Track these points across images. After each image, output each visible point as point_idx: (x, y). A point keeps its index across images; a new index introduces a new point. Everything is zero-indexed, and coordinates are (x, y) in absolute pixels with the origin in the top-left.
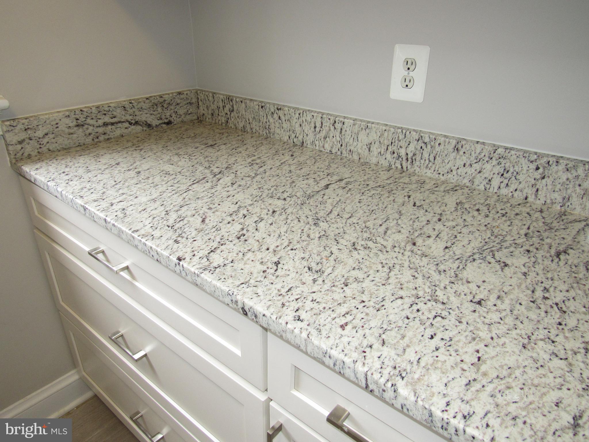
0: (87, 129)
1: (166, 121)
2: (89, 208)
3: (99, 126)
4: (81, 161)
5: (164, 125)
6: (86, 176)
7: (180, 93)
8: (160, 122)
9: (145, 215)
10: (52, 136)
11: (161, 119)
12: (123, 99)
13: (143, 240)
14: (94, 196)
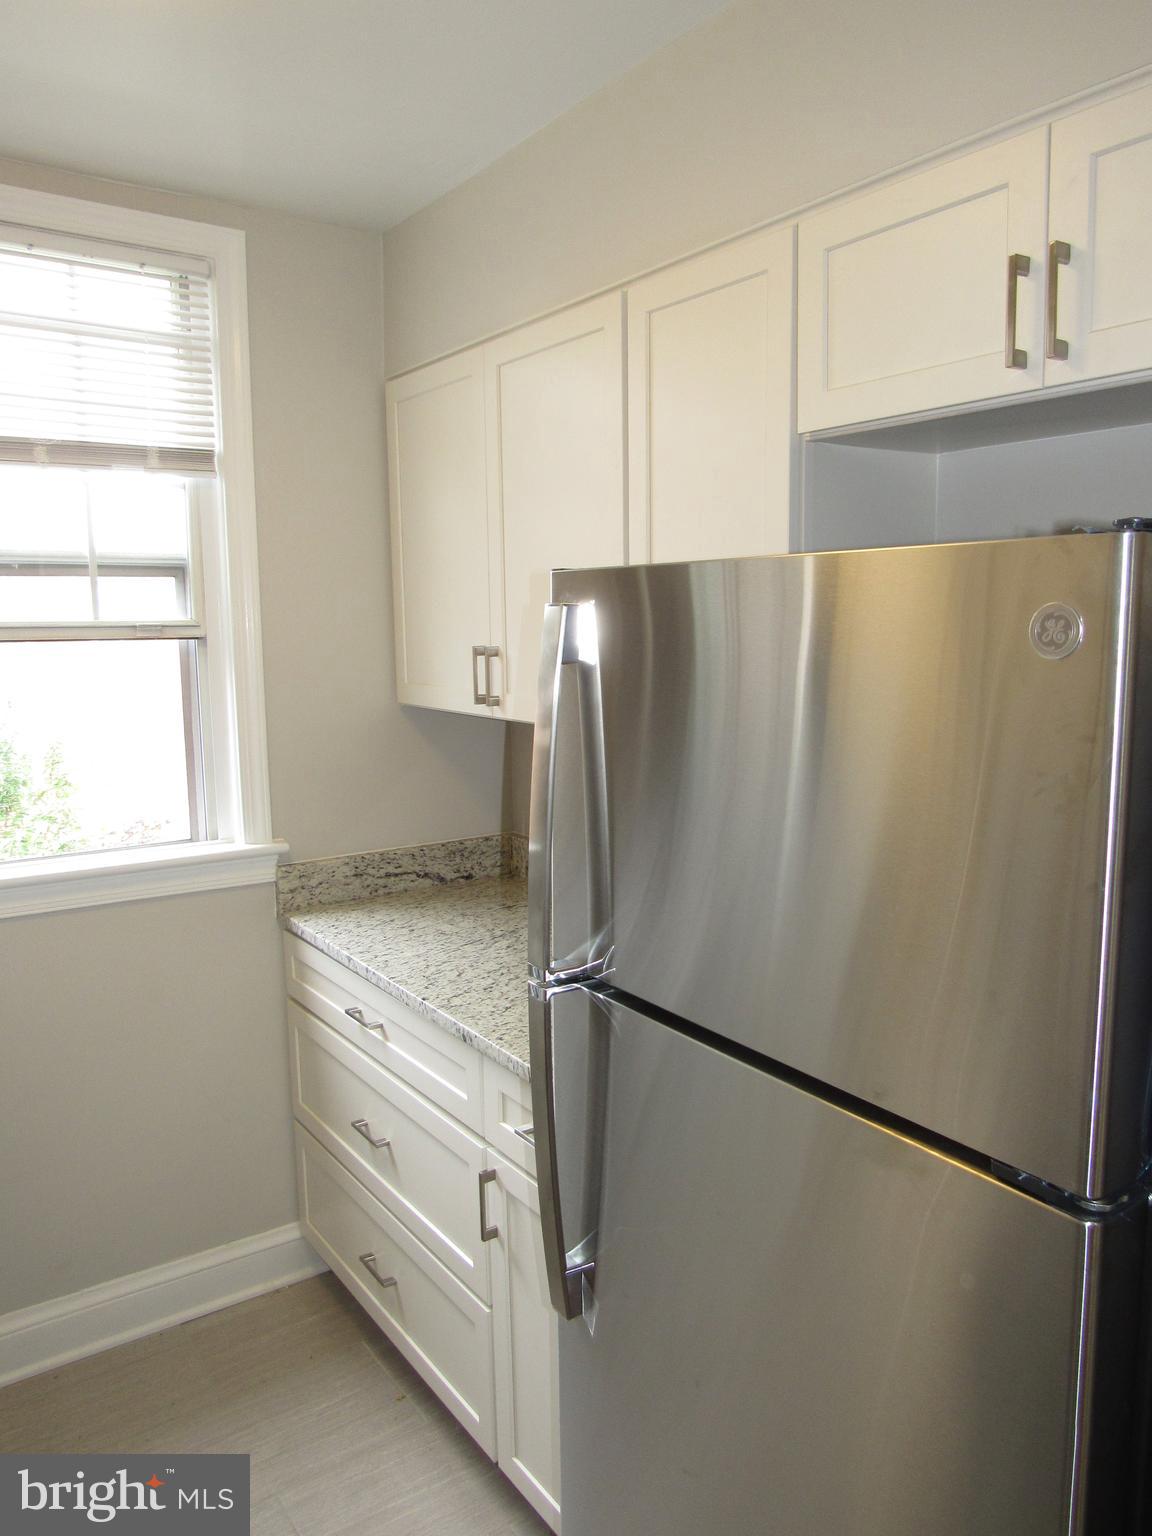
0: (366, 879)
1: (465, 874)
2: (354, 959)
3: (381, 878)
4: (353, 916)
5: (461, 880)
6: (356, 931)
7: (487, 839)
8: (457, 875)
9: (407, 966)
10: (326, 886)
11: (459, 871)
12: (413, 844)
13: (397, 985)
14: (360, 949)
